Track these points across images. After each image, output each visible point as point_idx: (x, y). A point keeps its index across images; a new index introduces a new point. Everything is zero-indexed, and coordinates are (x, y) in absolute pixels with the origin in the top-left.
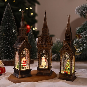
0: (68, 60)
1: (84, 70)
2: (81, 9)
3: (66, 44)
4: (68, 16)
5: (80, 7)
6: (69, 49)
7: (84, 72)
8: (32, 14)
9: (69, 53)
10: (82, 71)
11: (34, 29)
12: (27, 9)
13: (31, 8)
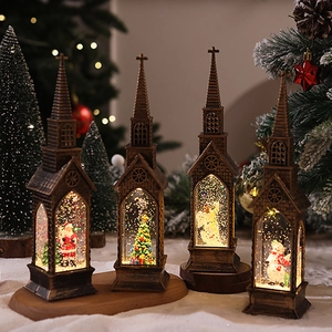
2: (272, 48)
4: (138, 58)
5: (272, 42)
8: (98, 65)
11: (105, 121)
13: (94, 46)
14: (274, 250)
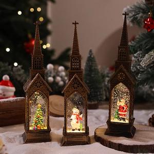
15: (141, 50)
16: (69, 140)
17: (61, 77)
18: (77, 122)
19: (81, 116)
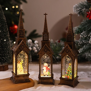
0: (70, 64)
1: (83, 73)
2: (79, 7)
3: (67, 47)
5: (78, 5)
6: (70, 51)
7: (83, 75)
9: (70, 56)
10: (82, 75)
12: (13, 7)
14: (45, 66)
15: (85, 31)
16: (42, 81)
17: (36, 47)
18: (47, 71)
19: (49, 68)
